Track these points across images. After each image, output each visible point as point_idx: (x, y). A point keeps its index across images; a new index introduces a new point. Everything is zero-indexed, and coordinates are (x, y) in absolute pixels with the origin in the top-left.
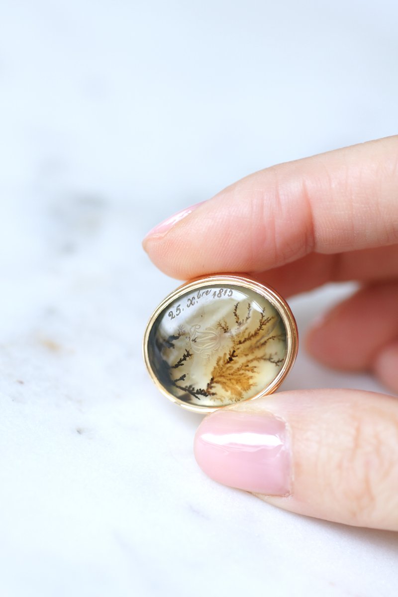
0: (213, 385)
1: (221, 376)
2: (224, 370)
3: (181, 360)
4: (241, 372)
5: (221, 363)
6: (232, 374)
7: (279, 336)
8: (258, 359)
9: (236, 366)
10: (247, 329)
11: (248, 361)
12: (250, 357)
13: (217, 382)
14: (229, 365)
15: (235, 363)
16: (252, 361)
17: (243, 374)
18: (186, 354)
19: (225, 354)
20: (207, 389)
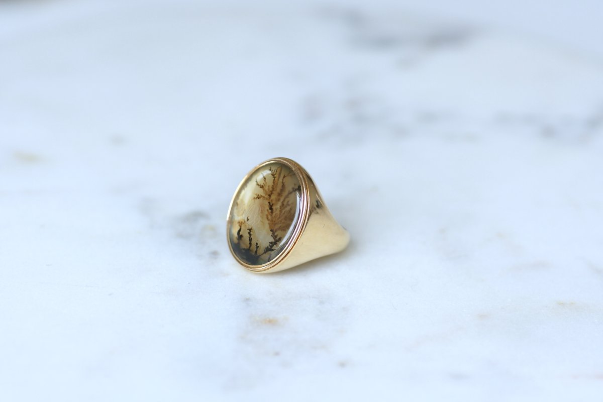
0: (276, 234)
1: (275, 224)
2: (274, 220)
3: (250, 238)
4: (283, 212)
5: (270, 217)
6: (279, 218)
7: (289, 174)
8: (287, 197)
9: (278, 212)
10: (269, 186)
11: (282, 202)
12: (282, 199)
13: (276, 231)
14: (274, 214)
15: (276, 209)
16: (284, 200)
17: (285, 212)
18: (249, 231)
19: (268, 210)
20: (274, 239)
